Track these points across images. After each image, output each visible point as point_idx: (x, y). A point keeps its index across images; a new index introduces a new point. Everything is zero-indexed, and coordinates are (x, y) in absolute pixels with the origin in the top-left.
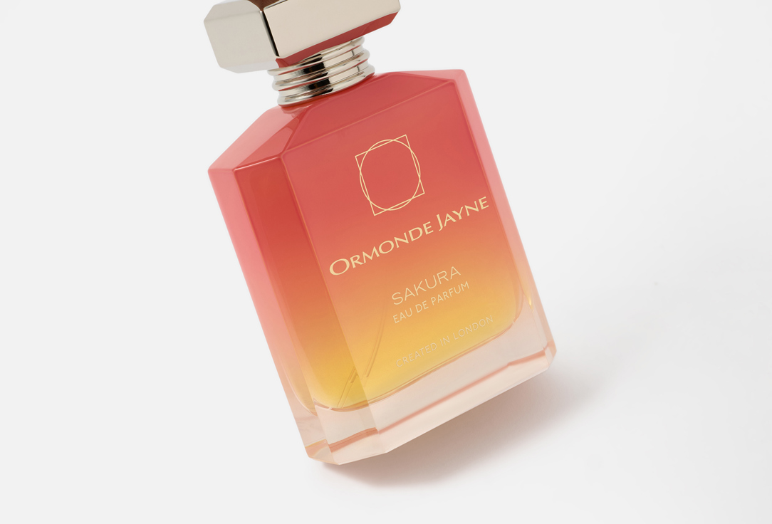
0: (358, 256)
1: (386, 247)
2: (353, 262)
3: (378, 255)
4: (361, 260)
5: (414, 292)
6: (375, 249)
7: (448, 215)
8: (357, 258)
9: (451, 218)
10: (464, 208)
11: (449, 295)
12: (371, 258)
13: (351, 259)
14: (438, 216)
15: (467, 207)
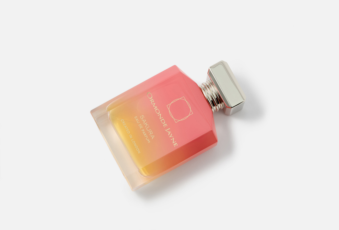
0: (153, 102)
1: (158, 111)
2: (152, 100)
3: (155, 108)
4: (153, 103)
5: (145, 123)
6: (156, 107)
7: (170, 132)
8: (153, 101)
9: (169, 133)
10: (173, 138)
11: (145, 136)
12: (154, 106)
13: (153, 99)
14: (169, 129)
15: (173, 139)
